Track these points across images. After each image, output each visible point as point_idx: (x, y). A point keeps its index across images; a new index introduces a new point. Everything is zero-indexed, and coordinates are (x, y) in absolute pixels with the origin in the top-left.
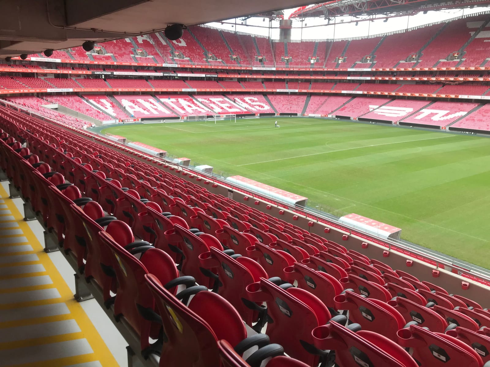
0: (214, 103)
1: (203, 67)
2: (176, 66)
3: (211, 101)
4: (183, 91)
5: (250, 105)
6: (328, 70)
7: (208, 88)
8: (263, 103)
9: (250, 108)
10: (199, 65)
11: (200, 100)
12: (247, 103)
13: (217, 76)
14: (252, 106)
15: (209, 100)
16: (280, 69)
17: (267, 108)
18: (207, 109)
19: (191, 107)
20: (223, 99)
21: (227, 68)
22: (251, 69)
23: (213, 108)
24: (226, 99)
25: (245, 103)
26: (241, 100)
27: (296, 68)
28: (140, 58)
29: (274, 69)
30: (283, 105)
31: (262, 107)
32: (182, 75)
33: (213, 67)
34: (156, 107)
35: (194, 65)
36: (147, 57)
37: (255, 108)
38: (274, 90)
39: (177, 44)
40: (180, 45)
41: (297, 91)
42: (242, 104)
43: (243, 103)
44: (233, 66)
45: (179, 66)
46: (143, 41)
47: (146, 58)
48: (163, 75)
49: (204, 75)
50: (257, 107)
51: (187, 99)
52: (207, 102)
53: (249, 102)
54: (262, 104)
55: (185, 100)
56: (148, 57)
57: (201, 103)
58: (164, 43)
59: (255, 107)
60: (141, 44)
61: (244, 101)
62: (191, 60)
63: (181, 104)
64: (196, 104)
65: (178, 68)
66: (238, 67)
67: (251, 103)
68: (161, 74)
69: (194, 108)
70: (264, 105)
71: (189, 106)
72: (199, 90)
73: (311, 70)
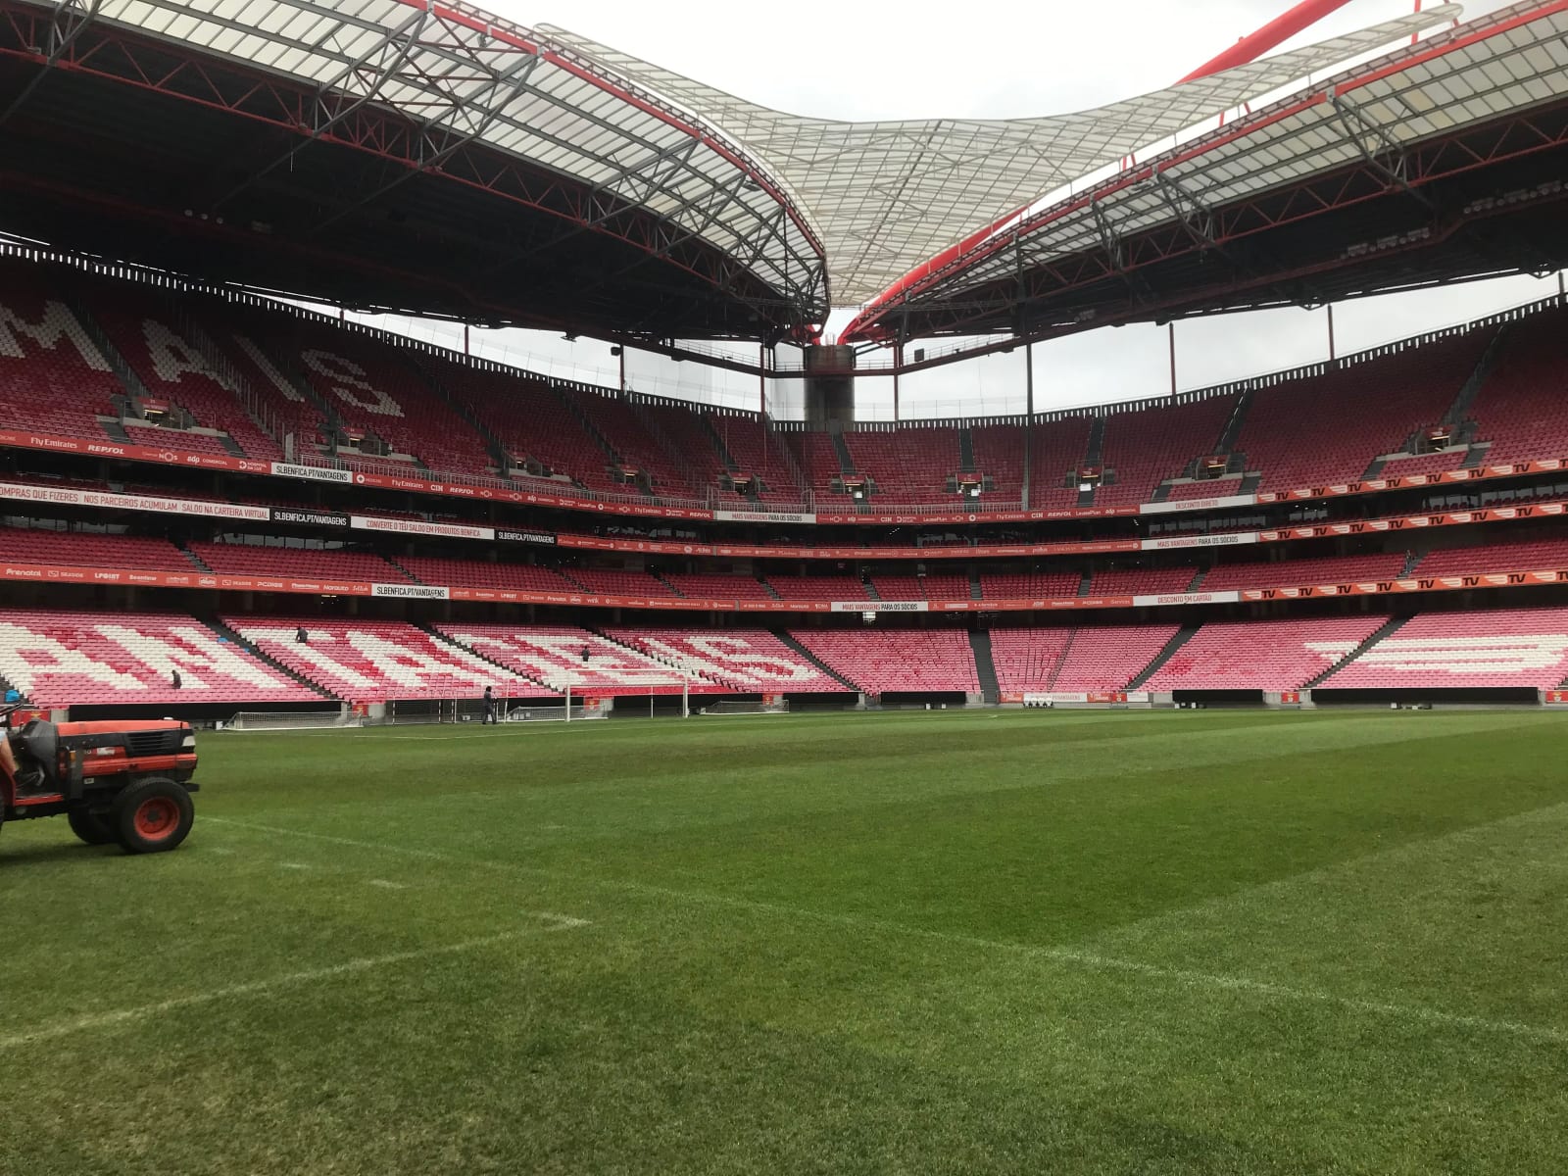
0: (541, 652)
1: (486, 494)
2: (349, 477)
3: (524, 644)
4: (375, 593)
5: (719, 662)
6: (1050, 515)
7: (506, 586)
8: (782, 657)
9: (728, 675)
10: (465, 485)
11: (466, 638)
12: (703, 655)
13: (550, 540)
14: (733, 667)
15: (511, 640)
16: (836, 520)
17: (803, 676)
18: (507, 675)
19: (417, 664)
20: (586, 639)
21: (601, 507)
22: (708, 515)
23: (537, 671)
24: (601, 640)
25: (695, 655)
26: (673, 644)
27: (902, 513)
28: (149, 430)
29: (809, 519)
30: (877, 663)
31: (780, 671)
32: (375, 524)
33: (532, 499)
34: (199, 661)
35: (439, 480)
36: (188, 431)
37: (750, 676)
38: (820, 606)
39: (360, 405)
40: (370, 408)
41: (922, 606)
42: (679, 658)
43: (684, 656)
44: (627, 502)
45: (361, 479)
46: (183, 375)
47: (180, 434)
48: (272, 515)
49: (487, 534)
50: (761, 673)
51: (393, 632)
52: (504, 646)
53: (715, 653)
54: (777, 661)
55: (385, 637)
56: (196, 430)
57: (473, 651)
58: (291, 394)
59: (750, 669)
60: (169, 386)
61: (689, 650)
62: (422, 463)
63: (359, 654)
64: (446, 654)
65: (354, 488)
66: (648, 506)
67: (725, 657)
68: (262, 513)
69: (433, 666)
70: (788, 664)
71: (403, 661)
72: (463, 594)
73: (972, 518)
